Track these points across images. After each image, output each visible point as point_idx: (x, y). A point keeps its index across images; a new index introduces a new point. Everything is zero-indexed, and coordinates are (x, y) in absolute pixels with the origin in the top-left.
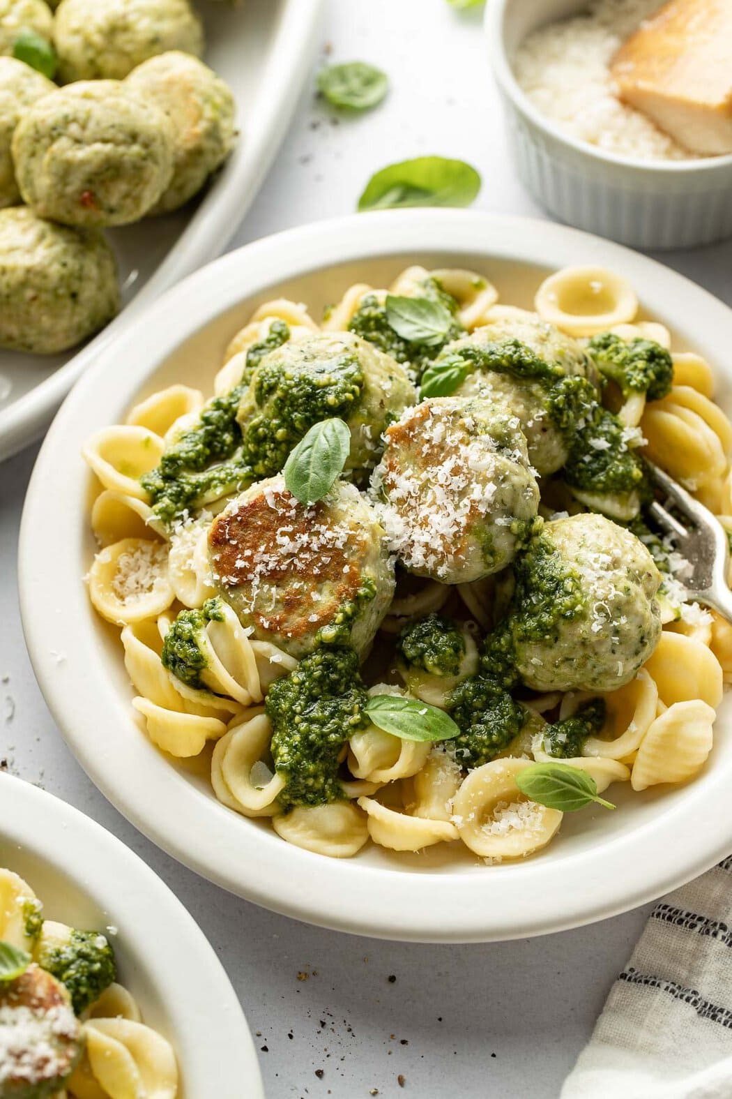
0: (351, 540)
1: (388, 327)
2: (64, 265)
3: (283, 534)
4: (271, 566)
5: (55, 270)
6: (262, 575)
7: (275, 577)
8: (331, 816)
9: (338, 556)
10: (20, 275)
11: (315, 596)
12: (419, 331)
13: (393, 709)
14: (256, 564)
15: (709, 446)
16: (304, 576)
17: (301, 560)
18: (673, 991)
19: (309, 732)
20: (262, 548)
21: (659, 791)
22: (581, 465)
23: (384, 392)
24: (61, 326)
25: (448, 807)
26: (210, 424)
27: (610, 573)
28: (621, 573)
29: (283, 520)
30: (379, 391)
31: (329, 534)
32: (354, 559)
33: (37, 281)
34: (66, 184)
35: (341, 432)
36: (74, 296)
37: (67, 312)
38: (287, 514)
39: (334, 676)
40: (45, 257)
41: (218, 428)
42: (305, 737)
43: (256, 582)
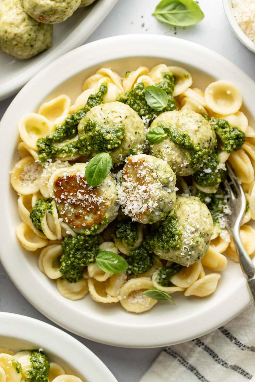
0: (102, 204)
1: (144, 99)
2: (30, 35)
3: (80, 192)
4: (73, 202)
5: (26, 36)
6: (69, 203)
7: (74, 205)
8: (77, 287)
9: (97, 207)
10: (12, 36)
11: (86, 217)
12: (155, 103)
13: (106, 259)
14: (68, 199)
15: (249, 172)
16: (85, 209)
17: (84, 203)
18: (180, 361)
19: (74, 262)
20: (71, 194)
21: (194, 298)
22: (199, 177)
23: (131, 141)
24: (26, 54)
25: (118, 292)
26: (68, 125)
27: (193, 235)
28: (197, 234)
29: (81, 187)
30: (129, 140)
31: (95, 199)
32: (102, 210)
33: (18, 39)
34: (34, 11)
35: (109, 162)
36: (32, 46)
37: (29, 51)
38: (83, 186)
39: (87, 245)
40: (23, 30)
41: (71, 126)
42: (72, 263)
43: (67, 205)
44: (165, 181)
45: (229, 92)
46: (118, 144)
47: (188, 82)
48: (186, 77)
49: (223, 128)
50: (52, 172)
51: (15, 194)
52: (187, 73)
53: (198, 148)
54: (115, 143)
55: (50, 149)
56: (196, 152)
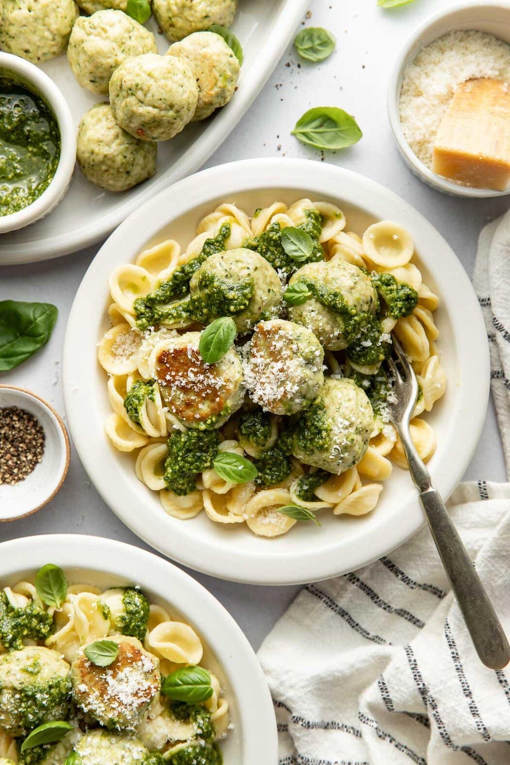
0: (223, 387)
1: (280, 246)
2: (125, 157)
3: (192, 371)
4: (182, 384)
5: (119, 159)
6: (177, 385)
7: (184, 389)
8: (187, 501)
9: (215, 391)
10: (101, 157)
11: (200, 406)
12: (296, 251)
13: (227, 463)
14: (176, 380)
15: (423, 347)
16: (198, 394)
17: (197, 387)
18: (327, 603)
19: (184, 467)
20: (180, 374)
21: (346, 517)
22: (354, 352)
23: (263, 301)
24: (121, 183)
25: (243, 508)
26: (177, 280)
27: (347, 431)
28: (352, 430)
29: (194, 365)
30: (260, 300)
31: (213, 381)
32: (222, 395)
33: (109, 163)
34: (131, 122)
35: (232, 330)
36: (128, 173)
37: (124, 179)
38: (196, 362)
39: (201, 444)
40: (115, 151)
41: (180, 282)
42: (181, 468)
43: (174, 388)
44: (308, 356)
45: (395, 237)
46: (245, 305)
47: (341, 223)
48: (338, 216)
49: (388, 285)
50: (154, 343)
51: (105, 375)
52: (338, 211)
53: (354, 311)
54: (240, 304)
55: (152, 313)
56: (351, 316)
